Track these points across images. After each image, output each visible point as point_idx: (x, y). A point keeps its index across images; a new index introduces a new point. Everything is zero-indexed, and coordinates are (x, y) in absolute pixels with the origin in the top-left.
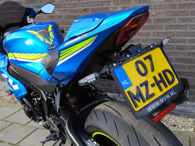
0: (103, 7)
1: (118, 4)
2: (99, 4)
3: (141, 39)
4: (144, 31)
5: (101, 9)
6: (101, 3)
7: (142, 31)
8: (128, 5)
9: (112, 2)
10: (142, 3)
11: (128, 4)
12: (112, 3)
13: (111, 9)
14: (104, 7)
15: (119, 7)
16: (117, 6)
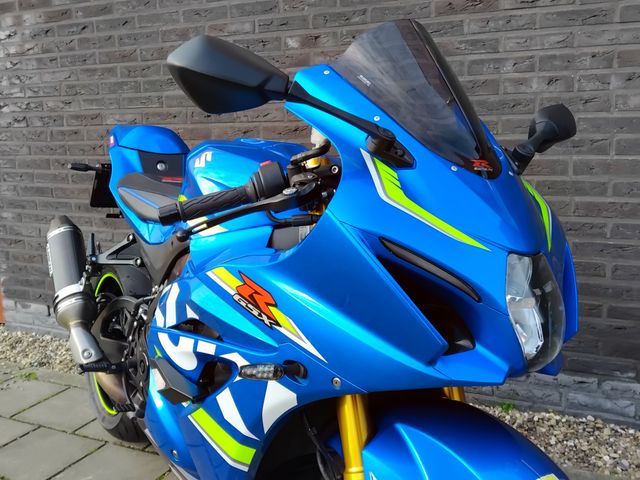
0: (478, 77)
1: (531, 69)
2: (466, 69)
3: (612, 183)
4: (623, 157)
5: (471, 85)
6: (469, 67)
7: (616, 157)
8: (565, 73)
9: (512, 62)
10: (615, 65)
11: (566, 68)
12: (509, 67)
13: (507, 84)
14: (482, 78)
15: (535, 80)
16: (527, 75)
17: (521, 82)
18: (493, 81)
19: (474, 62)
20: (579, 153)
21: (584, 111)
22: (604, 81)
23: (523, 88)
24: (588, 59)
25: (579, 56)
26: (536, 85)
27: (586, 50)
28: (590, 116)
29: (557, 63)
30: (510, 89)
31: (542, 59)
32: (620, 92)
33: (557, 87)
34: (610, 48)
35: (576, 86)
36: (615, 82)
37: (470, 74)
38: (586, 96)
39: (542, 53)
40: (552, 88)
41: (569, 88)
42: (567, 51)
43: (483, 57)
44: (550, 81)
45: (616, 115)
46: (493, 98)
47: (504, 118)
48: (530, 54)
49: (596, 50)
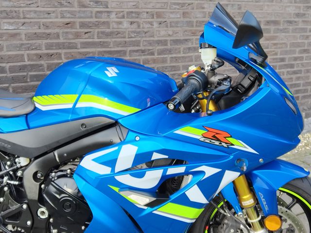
17: (120, 23)
18: (107, 22)
19: (98, 12)
20: (144, 55)
21: (145, 37)
22: (151, 24)
23: (120, 26)
24: (145, 14)
25: (142, 12)
26: (126, 25)
27: (144, 10)
28: (148, 39)
29: (134, 15)
30: (115, 26)
31: (128, 13)
32: (157, 29)
33: (135, 26)
34: (153, 10)
35: (141, 26)
36: (156, 25)
37: (96, 17)
38: (145, 30)
39: (127, 10)
40: (132, 26)
41: (139, 26)
42: (137, 10)
43: (101, 10)
44: (132, 23)
45: (156, 39)
46: (108, 30)
47: (113, 40)
48: (122, 10)
49: (148, 10)
